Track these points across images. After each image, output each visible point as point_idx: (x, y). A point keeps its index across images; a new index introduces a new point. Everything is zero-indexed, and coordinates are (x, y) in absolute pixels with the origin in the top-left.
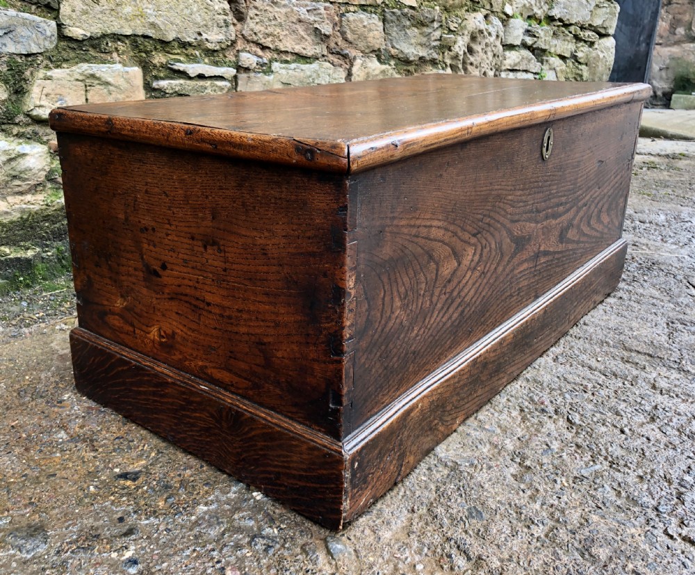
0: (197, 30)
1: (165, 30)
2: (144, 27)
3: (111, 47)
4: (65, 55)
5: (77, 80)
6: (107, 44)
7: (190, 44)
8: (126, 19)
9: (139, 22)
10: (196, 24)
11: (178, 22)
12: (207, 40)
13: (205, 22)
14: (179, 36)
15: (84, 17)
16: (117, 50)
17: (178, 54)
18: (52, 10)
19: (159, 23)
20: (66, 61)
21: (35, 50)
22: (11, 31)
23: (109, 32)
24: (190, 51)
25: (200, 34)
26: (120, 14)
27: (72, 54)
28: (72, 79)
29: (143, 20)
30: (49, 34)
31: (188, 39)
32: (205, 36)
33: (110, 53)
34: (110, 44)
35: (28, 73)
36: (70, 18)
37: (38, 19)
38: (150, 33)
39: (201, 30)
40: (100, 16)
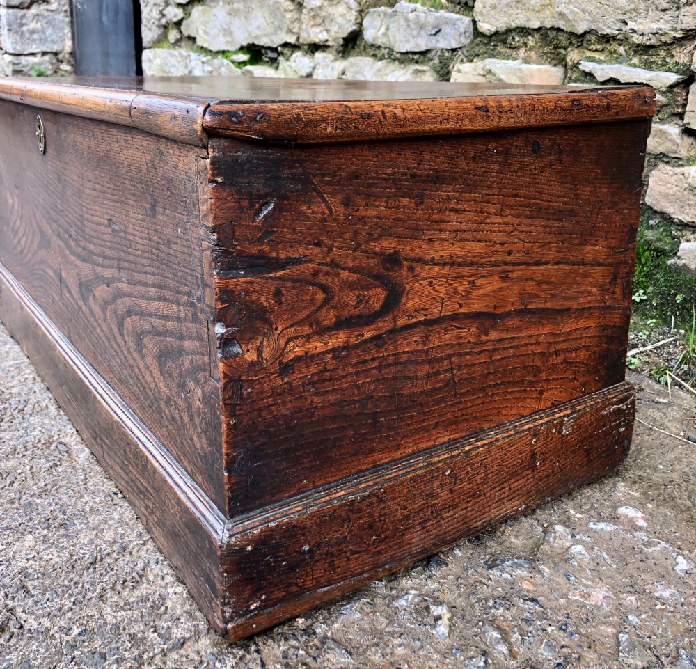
0: (621, 17)
1: (574, 20)
2: (555, 18)
3: (518, 41)
4: (477, 50)
5: (480, 75)
6: (514, 38)
7: (614, 38)
8: (533, 10)
9: (548, 12)
10: (618, 9)
11: (592, 9)
12: (634, 31)
13: (632, 6)
14: (593, 27)
15: (492, 12)
16: (525, 44)
17: (596, 50)
18: (468, 8)
19: (567, 12)
20: (477, 55)
21: (455, 46)
22: (440, 31)
23: (514, 25)
24: (614, 46)
25: (625, 23)
26: (527, 5)
27: (483, 49)
28: (475, 73)
29: (552, 10)
30: (462, 30)
31: (607, 31)
32: (631, 25)
33: (516, 48)
34: (517, 39)
35: (451, 66)
36: (481, 14)
37: (455, 16)
38: (561, 24)
39: (626, 17)
40: (506, 9)
